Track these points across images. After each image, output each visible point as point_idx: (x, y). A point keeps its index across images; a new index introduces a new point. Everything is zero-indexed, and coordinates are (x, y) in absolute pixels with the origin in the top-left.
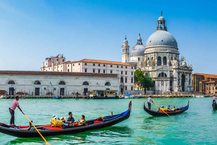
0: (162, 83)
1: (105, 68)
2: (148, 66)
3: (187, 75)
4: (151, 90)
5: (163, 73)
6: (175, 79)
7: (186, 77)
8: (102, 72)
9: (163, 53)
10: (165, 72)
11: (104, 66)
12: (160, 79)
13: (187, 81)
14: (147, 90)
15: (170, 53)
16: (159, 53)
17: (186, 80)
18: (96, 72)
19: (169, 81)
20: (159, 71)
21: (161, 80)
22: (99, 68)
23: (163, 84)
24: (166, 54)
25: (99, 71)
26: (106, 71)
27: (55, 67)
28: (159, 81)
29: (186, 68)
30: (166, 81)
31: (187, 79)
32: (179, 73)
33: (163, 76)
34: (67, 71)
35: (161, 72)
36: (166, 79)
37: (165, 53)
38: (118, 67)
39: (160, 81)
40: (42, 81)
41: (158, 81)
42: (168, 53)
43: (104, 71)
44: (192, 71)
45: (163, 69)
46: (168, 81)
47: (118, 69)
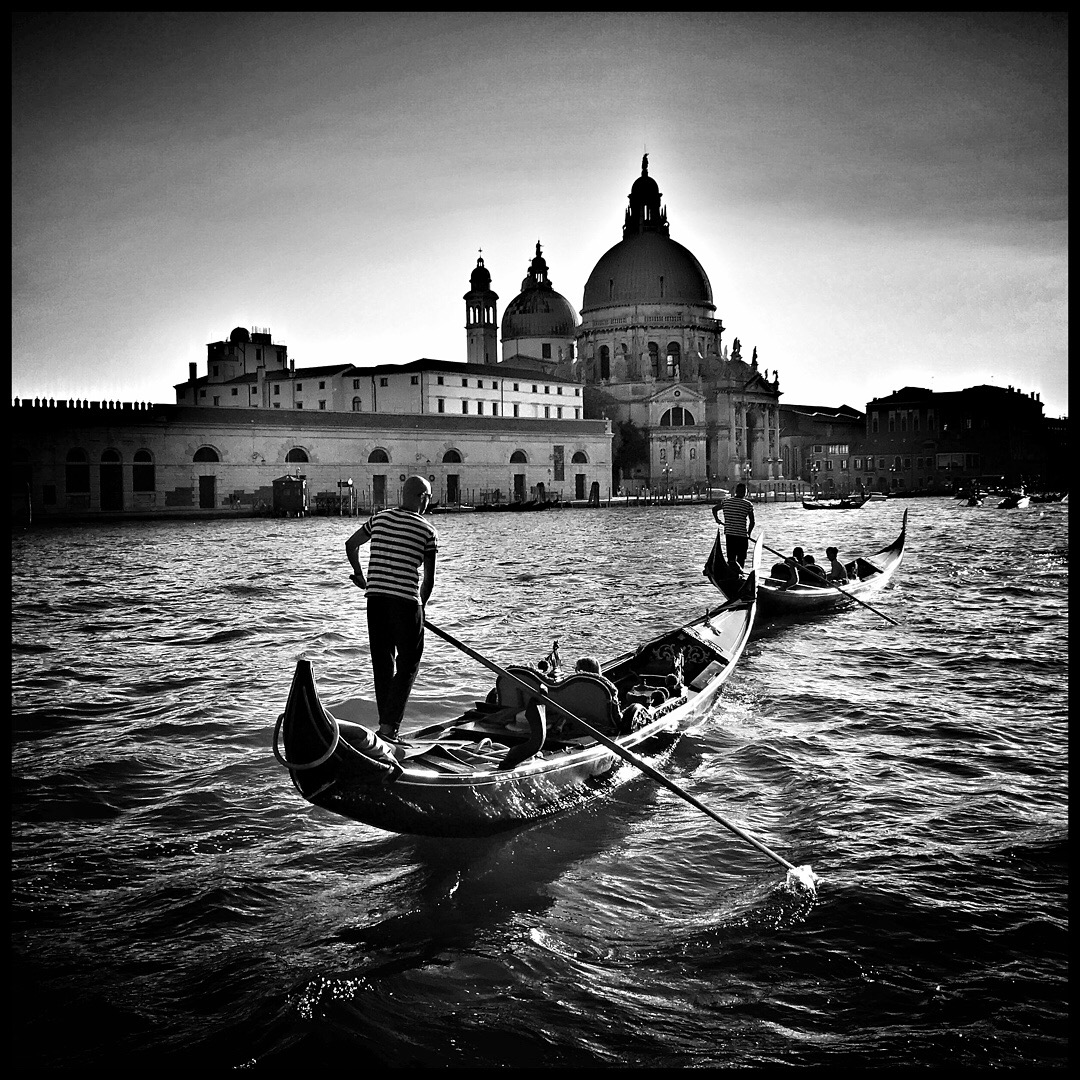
0: (678, 449)
1: (496, 395)
2: (613, 380)
3: (763, 416)
4: (636, 477)
5: (677, 410)
6: (725, 432)
7: (759, 424)
8: (488, 411)
9: (666, 327)
10: (685, 406)
11: (495, 387)
12: (668, 435)
13: (763, 439)
14: (622, 477)
15: (693, 328)
16: (649, 329)
17: (759, 434)
18: (473, 411)
19: (702, 442)
20: (663, 401)
21: (670, 439)
22: (479, 394)
23: (679, 453)
24: (677, 332)
25: (480, 405)
26: (500, 404)
27: (277, 387)
28: (667, 439)
29: (760, 389)
30: (692, 439)
31: (763, 431)
32: (739, 407)
33: (678, 422)
35: (670, 406)
36: (690, 435)
37: (677, 327)
38: (535, 390)
39: (669, 443)
40: (392, 448)
41: (660, 439)
42: (687, 327)
43: (495, 406)
44: (780, 398)
45: (677, 394)
46: (699, 439)
47: (534, 398)
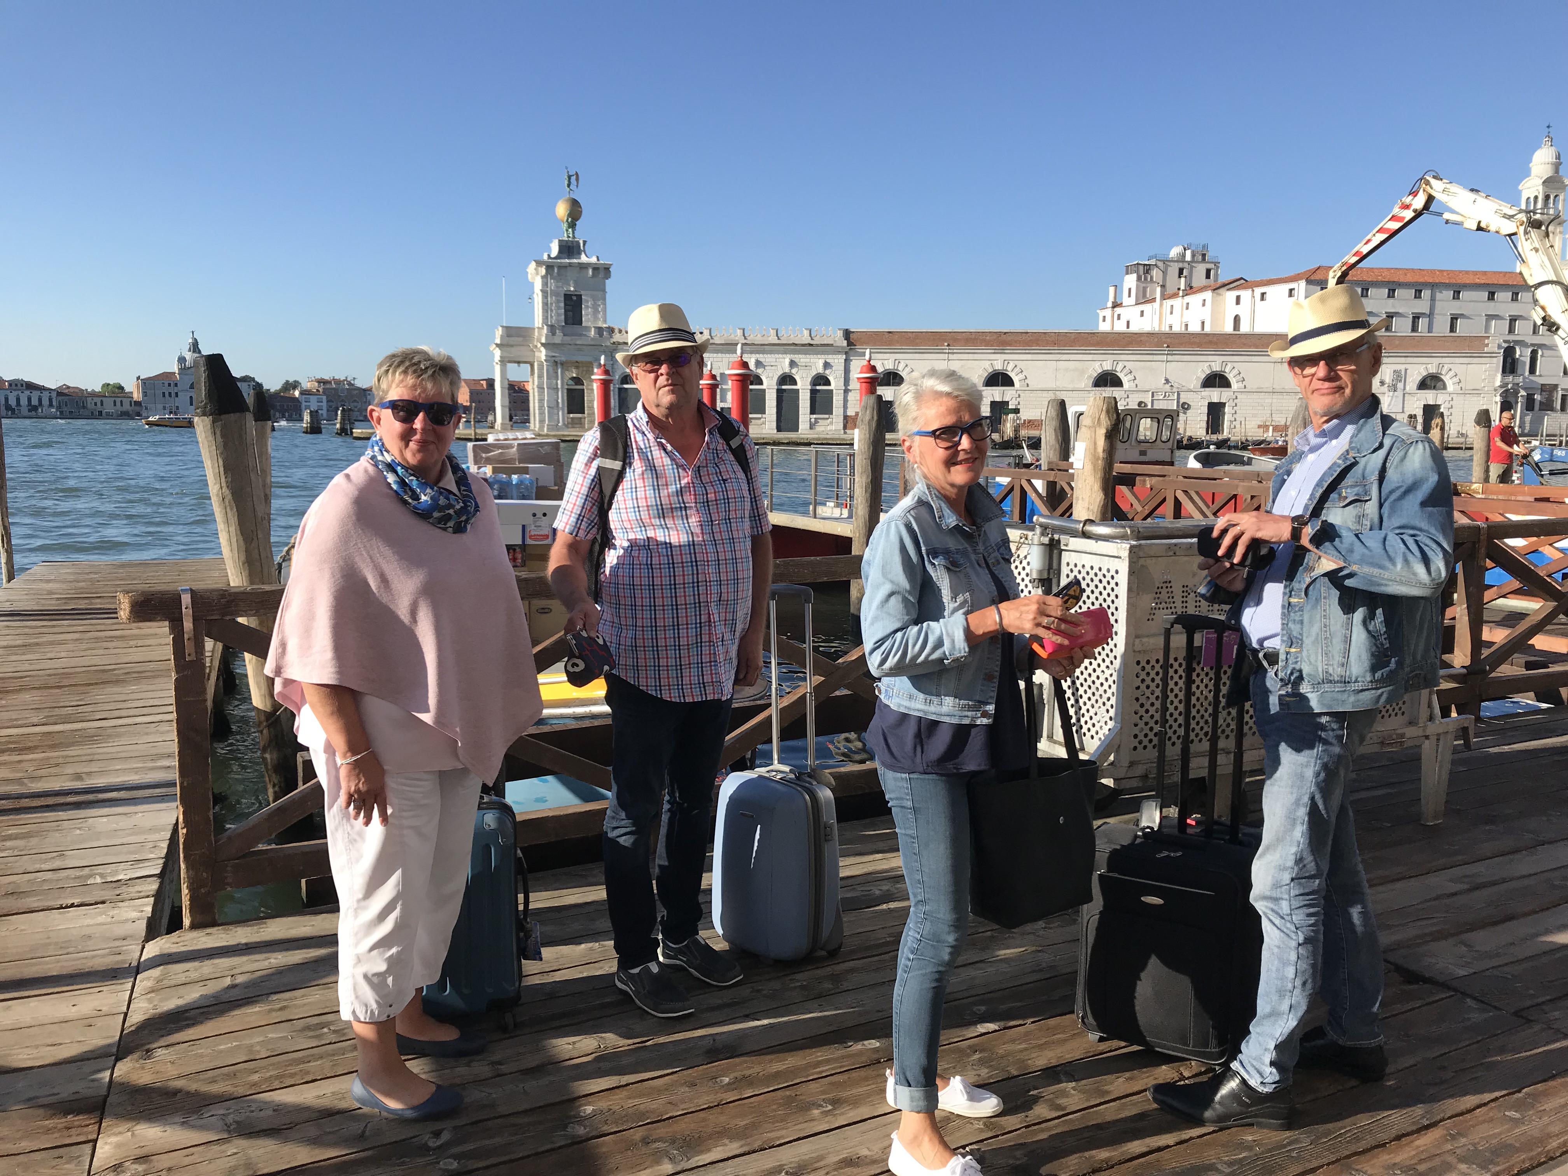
1: (1421, 306)
8: (1404, 327)
11: (1419, 295)
22: (1390, 306)
26: (1424, 320)
27: (1172, 306)
34: (1229, 328)
38: (1492, 298)
40: (1128, 372)
43: (1416, 321)
47: (1489, 307)
